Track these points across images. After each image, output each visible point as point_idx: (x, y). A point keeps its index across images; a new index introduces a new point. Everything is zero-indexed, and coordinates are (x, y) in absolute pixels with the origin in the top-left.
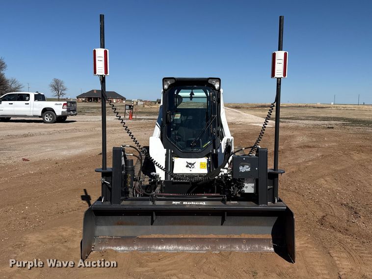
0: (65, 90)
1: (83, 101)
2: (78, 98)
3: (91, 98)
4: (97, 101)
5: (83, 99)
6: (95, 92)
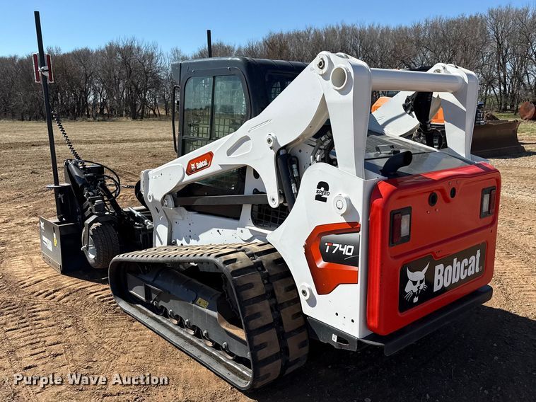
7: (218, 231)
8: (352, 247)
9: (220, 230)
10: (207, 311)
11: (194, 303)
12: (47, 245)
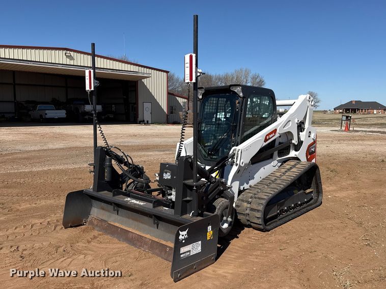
0: (318, 102)
1: (340, 113)
2: (335, 109)
3: (349, 110)
4: (355, 112)
5: (341, 111)
6: (354, 103)
7: (264, 168)
10: (299, 192)
11: (294, 194)
12: (189, 253)
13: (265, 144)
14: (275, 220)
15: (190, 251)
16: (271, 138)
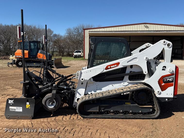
7: (112, 85)
8: (172, 79)
9: (113, 85)
10: (132, 105)
11: (125, 104)
12: (14, 110)
13: (105, 71)
14: (98, 115)
15: (15, 109)
16: (112, 68)
